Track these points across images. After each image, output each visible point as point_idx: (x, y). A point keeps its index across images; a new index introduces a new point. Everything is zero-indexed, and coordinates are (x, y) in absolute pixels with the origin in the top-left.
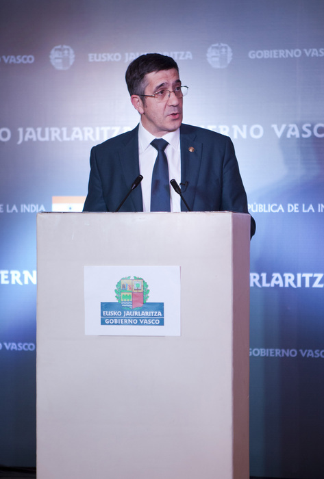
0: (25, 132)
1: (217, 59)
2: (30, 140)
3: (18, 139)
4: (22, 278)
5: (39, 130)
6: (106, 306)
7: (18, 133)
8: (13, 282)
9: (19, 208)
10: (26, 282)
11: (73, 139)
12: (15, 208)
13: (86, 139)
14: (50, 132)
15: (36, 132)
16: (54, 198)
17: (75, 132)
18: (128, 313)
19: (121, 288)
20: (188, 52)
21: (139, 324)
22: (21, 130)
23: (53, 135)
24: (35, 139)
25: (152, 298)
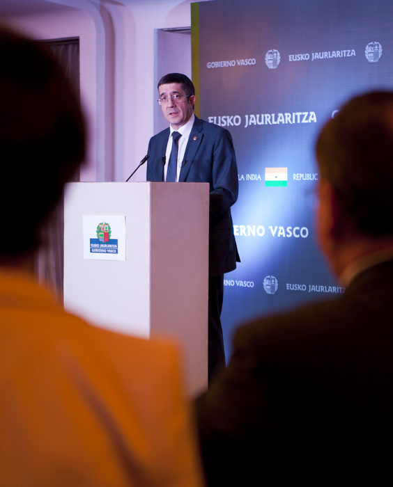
0: (249, 118)
1: (372, 55)
2: (252, 124)
3: (245, 124)
4: (246, 231)
5: (258, 116)
6: (92, 241)
7: (245, 118)
8: (241, 235)
9: (245, 177)
10: (249, 235)
11: (278, 123)
12: (242, 177)
13: (287, 122)
14: (264, 117)
15: (256, 118)
16: (267, 169)
17: (279, 117)
18: (102, 246)
19: (99, 229)
20: (353, 50)
21: (107, 252)
22: (247, 116)
23: (266, 119)
24: (255, 124)
25: (112, 237)
